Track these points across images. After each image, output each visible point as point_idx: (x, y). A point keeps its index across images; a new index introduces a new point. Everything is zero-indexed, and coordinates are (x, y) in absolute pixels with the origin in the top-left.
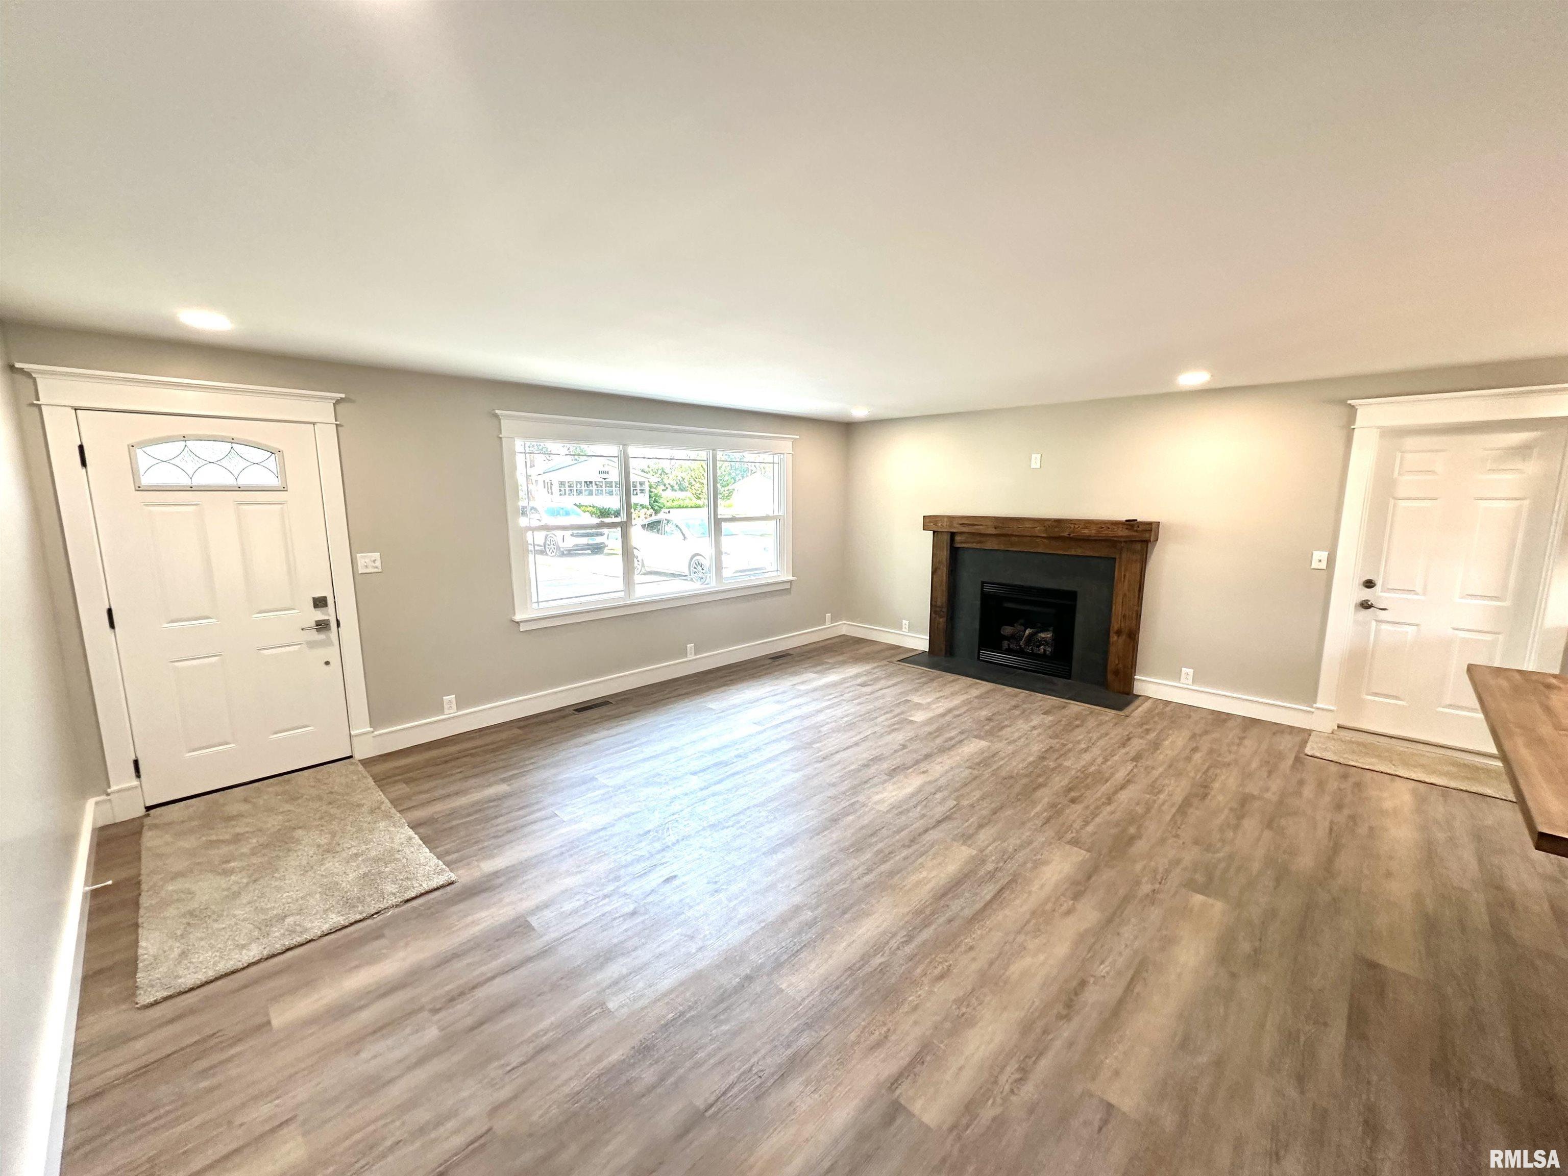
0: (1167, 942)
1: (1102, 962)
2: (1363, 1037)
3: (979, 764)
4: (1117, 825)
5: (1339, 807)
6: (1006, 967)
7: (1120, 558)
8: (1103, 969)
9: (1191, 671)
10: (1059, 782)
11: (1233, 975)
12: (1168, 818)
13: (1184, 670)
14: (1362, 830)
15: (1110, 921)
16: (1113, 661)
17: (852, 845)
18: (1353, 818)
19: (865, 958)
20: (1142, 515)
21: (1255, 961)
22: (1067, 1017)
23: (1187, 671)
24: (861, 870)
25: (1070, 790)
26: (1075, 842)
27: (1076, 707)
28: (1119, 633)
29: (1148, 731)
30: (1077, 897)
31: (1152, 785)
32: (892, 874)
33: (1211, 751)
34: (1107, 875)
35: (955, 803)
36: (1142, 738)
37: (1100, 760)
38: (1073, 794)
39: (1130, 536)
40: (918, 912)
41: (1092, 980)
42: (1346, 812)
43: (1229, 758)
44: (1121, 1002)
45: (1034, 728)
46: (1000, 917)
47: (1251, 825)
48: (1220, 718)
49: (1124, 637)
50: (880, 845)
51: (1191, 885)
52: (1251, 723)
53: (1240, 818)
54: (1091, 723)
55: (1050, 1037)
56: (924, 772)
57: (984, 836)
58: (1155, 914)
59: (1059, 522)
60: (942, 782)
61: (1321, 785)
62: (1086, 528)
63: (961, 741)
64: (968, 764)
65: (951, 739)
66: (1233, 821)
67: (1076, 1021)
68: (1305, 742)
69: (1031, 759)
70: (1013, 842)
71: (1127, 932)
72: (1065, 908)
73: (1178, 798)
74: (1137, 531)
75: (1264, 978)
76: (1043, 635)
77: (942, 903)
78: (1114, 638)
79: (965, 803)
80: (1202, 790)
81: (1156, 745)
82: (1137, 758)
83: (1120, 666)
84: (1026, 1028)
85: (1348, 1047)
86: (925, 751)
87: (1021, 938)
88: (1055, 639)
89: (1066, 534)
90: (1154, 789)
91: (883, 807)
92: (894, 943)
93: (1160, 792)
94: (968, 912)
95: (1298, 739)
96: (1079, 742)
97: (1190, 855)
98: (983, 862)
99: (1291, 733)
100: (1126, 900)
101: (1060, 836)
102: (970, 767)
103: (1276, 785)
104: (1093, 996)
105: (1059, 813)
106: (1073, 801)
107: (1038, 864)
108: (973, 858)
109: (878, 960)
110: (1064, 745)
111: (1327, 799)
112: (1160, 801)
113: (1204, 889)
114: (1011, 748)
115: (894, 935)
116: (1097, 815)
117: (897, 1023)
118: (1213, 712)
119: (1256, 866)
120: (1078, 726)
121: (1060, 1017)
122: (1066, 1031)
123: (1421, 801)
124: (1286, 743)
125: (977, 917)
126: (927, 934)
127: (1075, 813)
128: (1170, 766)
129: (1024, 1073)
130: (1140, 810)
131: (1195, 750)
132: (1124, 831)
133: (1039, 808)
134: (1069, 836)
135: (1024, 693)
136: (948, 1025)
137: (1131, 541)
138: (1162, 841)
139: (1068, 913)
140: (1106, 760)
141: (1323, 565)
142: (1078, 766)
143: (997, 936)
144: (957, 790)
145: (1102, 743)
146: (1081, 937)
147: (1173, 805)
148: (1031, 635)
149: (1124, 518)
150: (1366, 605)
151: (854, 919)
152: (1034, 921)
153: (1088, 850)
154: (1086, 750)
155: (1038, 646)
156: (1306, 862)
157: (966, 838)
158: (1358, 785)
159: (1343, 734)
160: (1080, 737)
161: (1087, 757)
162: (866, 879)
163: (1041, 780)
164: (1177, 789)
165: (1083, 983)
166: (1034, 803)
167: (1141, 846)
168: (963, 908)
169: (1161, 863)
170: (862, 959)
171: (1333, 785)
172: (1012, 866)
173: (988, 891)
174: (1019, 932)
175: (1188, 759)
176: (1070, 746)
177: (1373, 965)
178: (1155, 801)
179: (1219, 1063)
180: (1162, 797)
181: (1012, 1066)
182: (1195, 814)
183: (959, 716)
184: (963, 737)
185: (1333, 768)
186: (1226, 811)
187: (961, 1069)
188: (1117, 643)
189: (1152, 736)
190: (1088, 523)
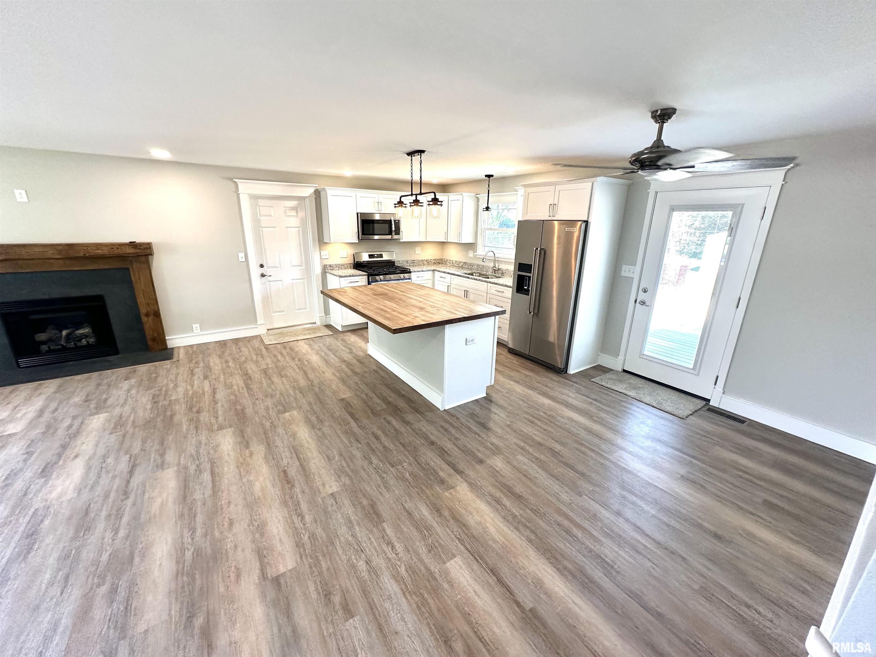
0: (294, 435)
1: (282, 460)
2: (358, 419)
3: (115, 428)
4: (230, 409)
5: (293, 359)
6: (252, 494)
7: (132, 268)
8: (285, 461)
9: (198, 325)
10: (180, 409)
11: (320, 429)
12: (247, 395)
13: (194, 326)
14: (306, 363)
15: (269, 445)
16: (149, 334)
17: (77, 531)
18: (299, 360)
19: (179, 561)
20: (140, 238)
21: (321, 421)
22: (293, 486)
23: (196, 326)
24: (109, 535)
25: (191, 408)
26: (221, 428)
27: (143, 369)
28: (147, 315)
29: (197, 363)
30: (247, 447)
31: (225, 385)
32: (136, 518)
33: (234, 360)
34: (249, 430)
35: (128, 456)
36: (198, 367)
37: (189, 387)
38: (194, 410)
39: (136, 253)
40: (181, 516)
41: (286, 468)
42: (297, 359)
43: (243, 359)
44: (301, 465)
45: (129, 391)
46: (226, 481)
47: (275, 379)
48: (223, 344)
49: (151, 318)
50: (104, 513)
51: (280, 412)
52: (236, 341)
53: (270, 379)
54: (163, 372)
55: (295, 496)
56: (76, 456)
57: (170, 457)
58: (280, 431)
59: (71, 246)
60: (101, 451)
61: (281, 354)
62: (98, 249)
63: (82, 423)
64: (108, 432)
65: (70, 426)
66: (270, 382)
67: (297, 485)
68: (262, 341)
69: (149, 407)
70: (192, 450)
71: (279, 443)
72: (247, 455)
73: (241, 384)
74: (140, 249)
75: (327, 424)
76: (81, 331)
77: (189, 501)
78: (144, 319)
79: (136, 450)
80: (247, 377)
81: (208, 368)
82: (206, 377)
83: (155, 335)
84: (285, 503)
85: (357, 424)
86: (57, 445)
87: (245, 480)
88: (94, 331)
89: (81, 255)
90: (229, 386)
91: (71, 494)
92: (187, 540)
93: (232, 386)
94: (208, 492)
95: (258, 340)
96: (167, 385)
97: (269, 402)
98: (186, 468)
99: (253, 339)
100: (265, 433)
101: (211, 430)
102: (111, 434)
103: (269, 360)
104: (293, 472)
105: (198, 420)
106: (198, 412)
107: (216, 448)
108: (178, 472)
109: (189, 555)
110: (160, 390)
111: (288, 358)
112: (237, 390)
113: (285, 411)
114: (127, 409)
115: (182, 537)
116: (217, 411)
117: (235, 560)
118: (216, 342)
119: (291, 392)
120: (156, 377)
121: (290, 489)
122: (298, 490)
123: (310, 345)
124: (256, 343)
125: (215, 491)
126: (200, 519)
127: (205, 417)
128: (224, 373)
129: (301, 516)
130: (232, 397)
131: (227, 362)
132: (236, 410)
133: (185, 427)
134: (215, 427)
135: (95, 375)
136: (257, 535)
137: (138, 256)
138: (254, 404)
139: (251, 454)
140: (192, 386)
141: (244, 260)
142: (181, 395)
143: (234, 488)
144: (119, 450)
145: (180, 378)
146: (265, 458)
147: (243, 388)
148: (68, 336)
149: (127, 240)
150: (263, 275)
151: (143, 557)
152: (242, 469)
153: (231, 426)
154: (176, 386)
155: (80, 340)
156: (303, 382)
157: (162, 466)
158: (291, 349)
159: (271, 332)
160: (165, 382)
161: (181, 390)
162: (122, 533)
163: (168, 413)
164: (238, 381)
165: (285, 472)
166: (180, 424)
167: (249, 411)
168: (204, 494)
169: (263, 412)
170: (178, 563)
171: (284, 352)
172: (204, 459)
173: (206, 476)
174: (241, 479)
175: (229, 367)
176: (164, 389)
177: (343, 400)
178: (235, 391)
179: (341, 455)
180: (235, 387)
181: (295, 518)
182: (255, 387)
183: (56, 409)
184: (80, 420)
185: (279, 346)
186: (263, 379)
187: (280, 540)
188: (148, 322)
189: (201, 364)
190: (98, 246)
